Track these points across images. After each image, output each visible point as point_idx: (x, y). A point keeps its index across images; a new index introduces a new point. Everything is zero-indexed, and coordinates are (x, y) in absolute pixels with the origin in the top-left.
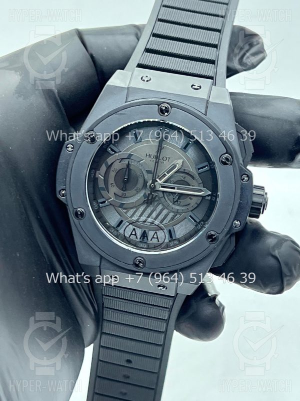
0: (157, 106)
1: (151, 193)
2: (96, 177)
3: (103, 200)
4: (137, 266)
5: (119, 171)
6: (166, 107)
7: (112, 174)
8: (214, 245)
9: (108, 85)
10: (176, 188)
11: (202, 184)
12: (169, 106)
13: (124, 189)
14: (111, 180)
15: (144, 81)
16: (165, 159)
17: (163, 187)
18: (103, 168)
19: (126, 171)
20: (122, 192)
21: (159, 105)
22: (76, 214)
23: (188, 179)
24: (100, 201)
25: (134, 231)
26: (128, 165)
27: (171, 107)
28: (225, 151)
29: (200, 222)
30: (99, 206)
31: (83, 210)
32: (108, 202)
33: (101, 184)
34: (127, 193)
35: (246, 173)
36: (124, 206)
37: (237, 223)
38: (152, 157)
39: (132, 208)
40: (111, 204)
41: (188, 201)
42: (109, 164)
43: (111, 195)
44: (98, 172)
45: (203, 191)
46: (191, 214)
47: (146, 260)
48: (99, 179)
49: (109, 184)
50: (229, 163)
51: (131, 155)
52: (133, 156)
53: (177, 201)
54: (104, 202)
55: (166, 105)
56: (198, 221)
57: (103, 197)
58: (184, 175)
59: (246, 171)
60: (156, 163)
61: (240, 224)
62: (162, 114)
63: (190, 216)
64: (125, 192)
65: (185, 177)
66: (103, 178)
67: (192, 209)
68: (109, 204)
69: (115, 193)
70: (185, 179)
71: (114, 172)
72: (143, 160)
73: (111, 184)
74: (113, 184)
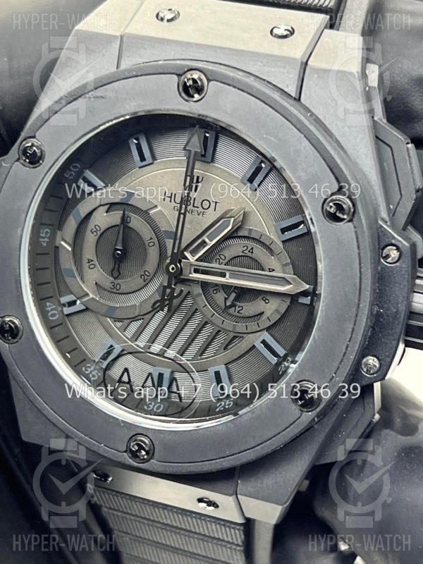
0: (175, 77)
1: (169, 286)
2: (57, 244)
3: (71, 298)
4: (134, 455)
5: (104, 232)
6: (194, 81)
7: (90, 239)
8: (308, 416)
9: (78, 30)
10: (228, 274)
11: (291, 266)
12: (203, 77)
13: (116, 272)
14: (89, 251)
15: (162, 19)
18: (71, 225)
19: (119, 231)
20: (112, 279)
21: (179, 75)
23: (259, 253)
24: (64, 300)
25: (126, 374)
26: (124, 220)
27: (209, 80)
28: (336, 188)
29: (286, 356)
30: (62, 312)
31: (16, 322)
32: (82, 303)
33: (67, 262)
34: (125, 285)
35: (393, 242)
36: (118, 314)
37: (371, 361)
39: (134, 319)
40: (88, 308)
41: (259, 305)
42: (83, 215)
43: (89, 286)
44: (59, 233)
45: (290, 283)
46: (266, 336)
47: (156, 443)
48: (61, 250)
49: (85, 261)
50: (345, 217)
53: (233, 305)
54: (72, 303)
55: (196, 75)
56: (282, 353)
57: (72, 293)
58: (251, 244)
59: (394, 238)
60: (180, 213)
61: (378, 365)
62: (186, 97)
63: (264, 342)
64: (119, 281)
65: (252, 249)
66: (70, 249)
67: (268, 324)
68: (85, 308)
69: (96, 283)
70: (252, 253)
71: (95, 234)
72: (156, 206)
73: (89, 262)
74: (92, 261)
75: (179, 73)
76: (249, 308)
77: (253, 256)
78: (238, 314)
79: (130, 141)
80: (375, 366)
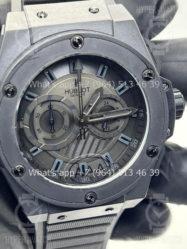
0: (69, 40)
1: (82, 128)
2: (21, 127)
3: (35, 148)
4: (89, 201)
5: (42, 115)
6: (78, 39)
7: (37, 121)
8: (156, 158)
10: (104, 115)
11: (126, 104)
12: (81, 37)
13: (52, 131)
14: (37, 126)
15: (41, 17)
16: (84, 90)
17: (91, 118)
18: (27, 117)
19: (50, 113)
20: (51, 134)
21: (70, 39)
22: (16, 173)
23: (111, 103)
24: (31, 150)
26: (50, 107)
27: (83, 38)
28: (146, 67)
29: (132, 140)
30: (32, 156)
31: (21, 166)
32: (40, 149)
33: (29, 134)
34: (58, 134)
36: (58, 148)
38: (71, 92)
40: (44, 150)
41: (116, 124)
42: (31, 111)
43: (41, 141)
44: (21, 122)
45: (130, 111)
46: (122, 135)
47: (96, 193)
48: (24, 129)
49: (36, 130)
50: (152, 77)
51: (50, 96)
52: (53, 96)
54: (37, 150)
56: (130, 139)
57: (34, 146)
59: (165, 80)
60: (79, 97)
61: (170, 131)
62: (76, 48)
63: (122, 138)
64: (54, 134)
65: (108, 102)
66: (28, 128)
67: (122, 130)
68: (42, 150)
69: (44, 138)
70: (108, 104)
71: (38, 117)
72: (63, 98)
73: (38, 130)
74: (40, 129)
75: (70, 38)
76: (112, 126)
77: (109, 105)
78: (108, 130)
79: (45, 73)
80: (169, 131)
